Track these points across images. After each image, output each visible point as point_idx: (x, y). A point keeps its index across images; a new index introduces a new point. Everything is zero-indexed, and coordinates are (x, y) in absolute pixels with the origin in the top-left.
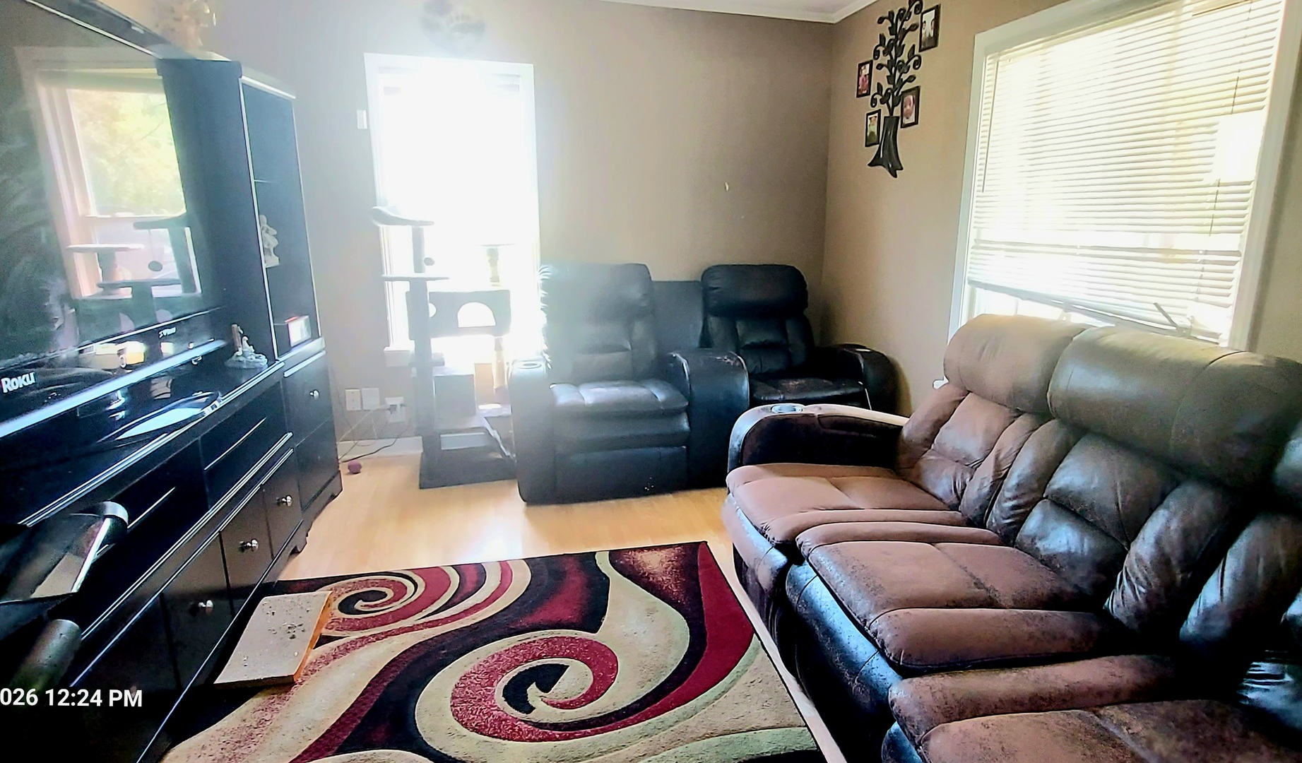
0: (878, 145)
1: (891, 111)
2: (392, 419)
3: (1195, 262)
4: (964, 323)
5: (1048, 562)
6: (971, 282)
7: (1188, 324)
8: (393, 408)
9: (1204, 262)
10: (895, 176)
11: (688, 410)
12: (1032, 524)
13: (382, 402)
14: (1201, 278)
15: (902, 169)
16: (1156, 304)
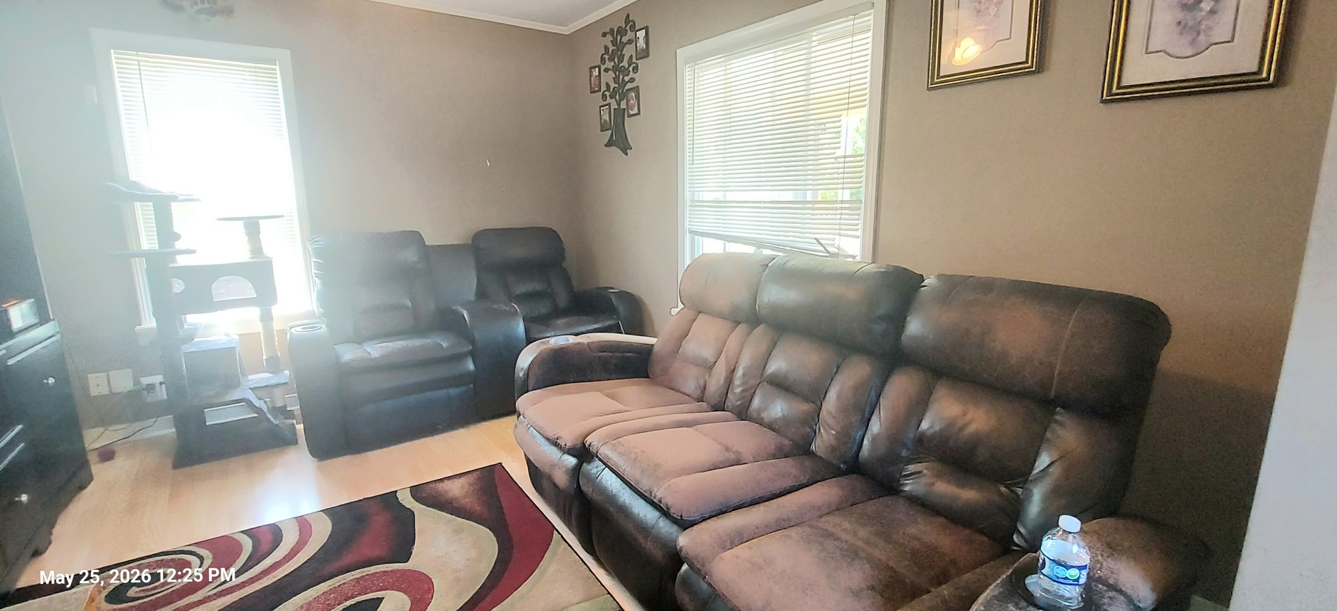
0: (610, 132)
1: (619, 105)
2: (150, 399)
3: (836, 209)
4: (688, 262)
5: (771, 426)
6: (691, 232)
7: (836, 251)
8: (150, 388)
9: (841, 208)
10: (627, 155)
11: (473, 354)
12: (756, 402)
13: (136, 382)
14: (841, 219)
15: (631, 149)
16: (816, 239)
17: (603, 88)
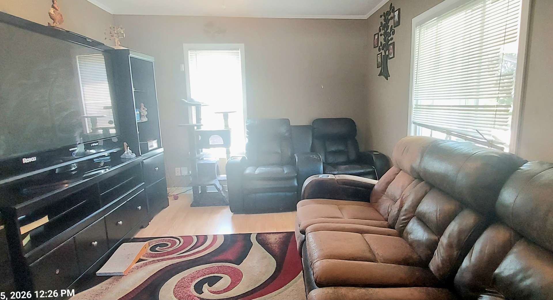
1: (385, 53)
6: (415, 123)
10: (387, 80)
15: (390, 76)
17: (379, 45)
